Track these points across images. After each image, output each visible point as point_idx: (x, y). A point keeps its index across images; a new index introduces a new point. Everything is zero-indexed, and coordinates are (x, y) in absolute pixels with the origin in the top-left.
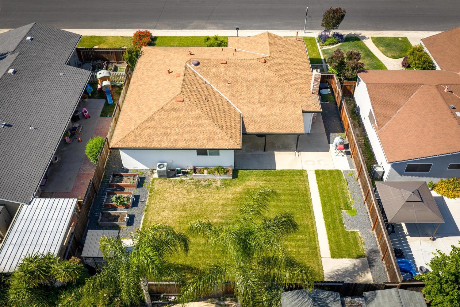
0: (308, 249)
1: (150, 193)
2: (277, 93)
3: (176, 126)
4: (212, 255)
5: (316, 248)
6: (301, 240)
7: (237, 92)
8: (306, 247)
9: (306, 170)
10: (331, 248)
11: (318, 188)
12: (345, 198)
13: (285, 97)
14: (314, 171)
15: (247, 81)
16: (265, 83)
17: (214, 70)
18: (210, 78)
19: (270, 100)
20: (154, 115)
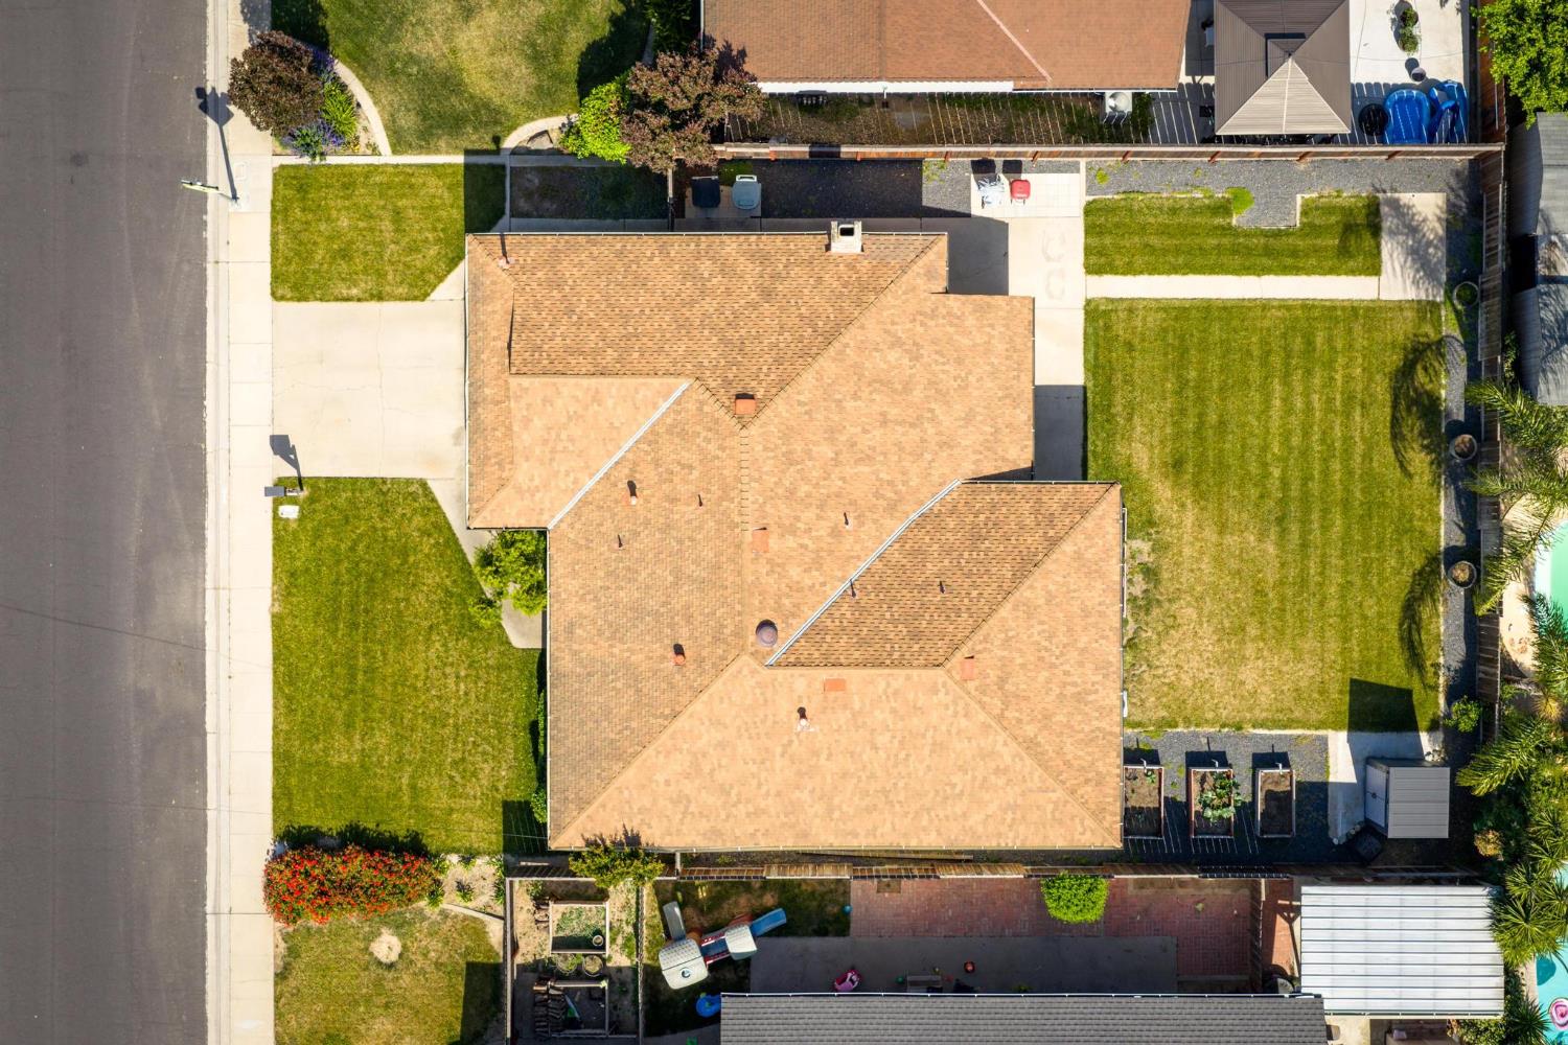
0: (1358, 329)
1: (1176, 726)
2: (885, 366)
3: (1056, 671)
4: (1373, 554)
5: (1354, 309)
6: (1330, 340)
7: (877, 495)
8: (1350, 331)
9: (1088, 302)
10: (1352, 272)
11: (1156, 277)
12: (1195, 210)
13: (897, 343)
14: (1089, 277)
15: (836, 462)
16: (844, 404)
17: (794, 572)
18: (823, 584)
19: (907, 388)
20: (1021, 740)
